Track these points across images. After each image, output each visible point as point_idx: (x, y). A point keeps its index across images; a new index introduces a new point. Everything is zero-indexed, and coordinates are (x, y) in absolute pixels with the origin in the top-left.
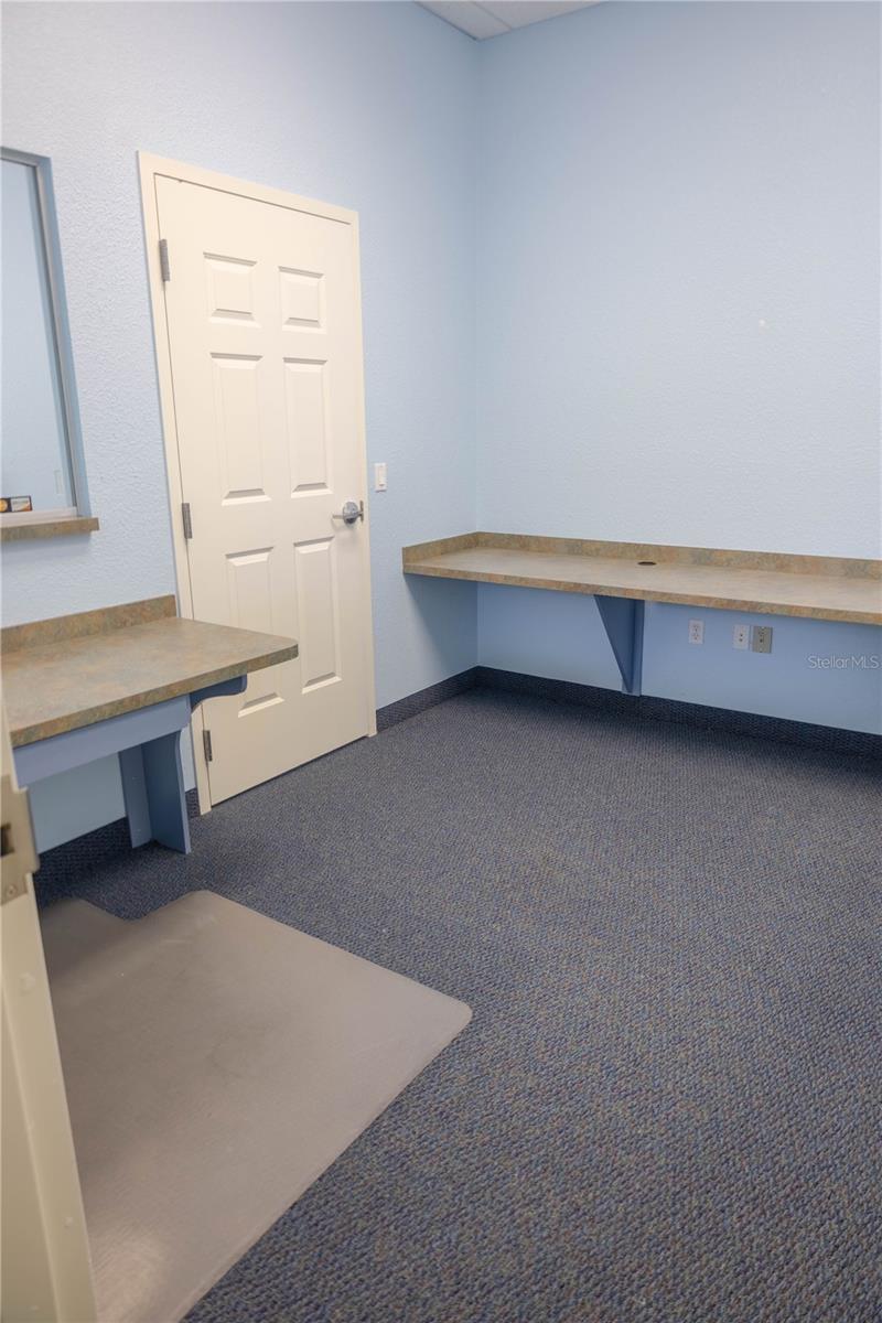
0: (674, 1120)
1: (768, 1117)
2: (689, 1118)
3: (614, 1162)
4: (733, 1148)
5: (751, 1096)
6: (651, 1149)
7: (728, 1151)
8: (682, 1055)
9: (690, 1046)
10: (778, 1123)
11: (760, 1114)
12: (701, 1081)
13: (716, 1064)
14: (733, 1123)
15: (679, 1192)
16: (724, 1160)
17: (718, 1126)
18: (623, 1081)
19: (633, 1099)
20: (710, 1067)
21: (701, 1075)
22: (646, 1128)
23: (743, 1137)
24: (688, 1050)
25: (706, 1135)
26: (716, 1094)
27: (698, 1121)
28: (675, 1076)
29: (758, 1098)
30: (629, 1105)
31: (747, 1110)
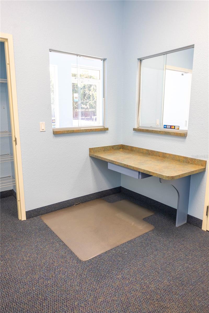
0: (26, 285)
1: (9, 304)
2: (23, 287)
3: (26, 270)
4: (9, 291)
5: (17, 304)
6: (23, 277)
7: (10, 290)
8: (41, 297)
9: (42, 300)
10: (5, 305)
11: (11, 302)
12: (30, 296)
13: (32, 303)
14: (14, 295)
15: (11, 276)
16: (9, 288)
17: (16, 292)
18: (43, 280)
19: (37, 280)
20: (32, 301)
21: (31, 297)
22: (28, 278)
23: (10, 295)
24: (41, 299)
25: (17, 288)
26: (24, 297)
27: (21, 289)
28: (36, 291)
29: (15, 305)
30: (36, 278)
31: (14, 301)
